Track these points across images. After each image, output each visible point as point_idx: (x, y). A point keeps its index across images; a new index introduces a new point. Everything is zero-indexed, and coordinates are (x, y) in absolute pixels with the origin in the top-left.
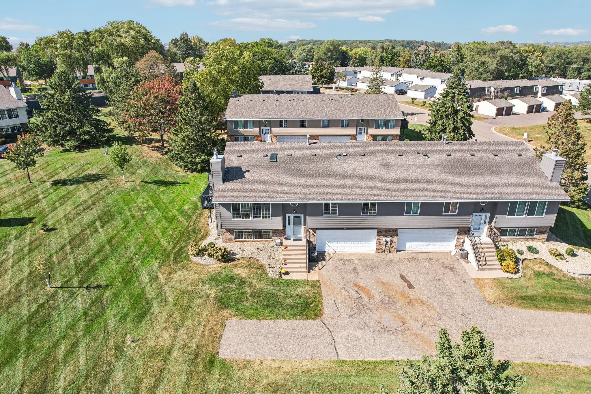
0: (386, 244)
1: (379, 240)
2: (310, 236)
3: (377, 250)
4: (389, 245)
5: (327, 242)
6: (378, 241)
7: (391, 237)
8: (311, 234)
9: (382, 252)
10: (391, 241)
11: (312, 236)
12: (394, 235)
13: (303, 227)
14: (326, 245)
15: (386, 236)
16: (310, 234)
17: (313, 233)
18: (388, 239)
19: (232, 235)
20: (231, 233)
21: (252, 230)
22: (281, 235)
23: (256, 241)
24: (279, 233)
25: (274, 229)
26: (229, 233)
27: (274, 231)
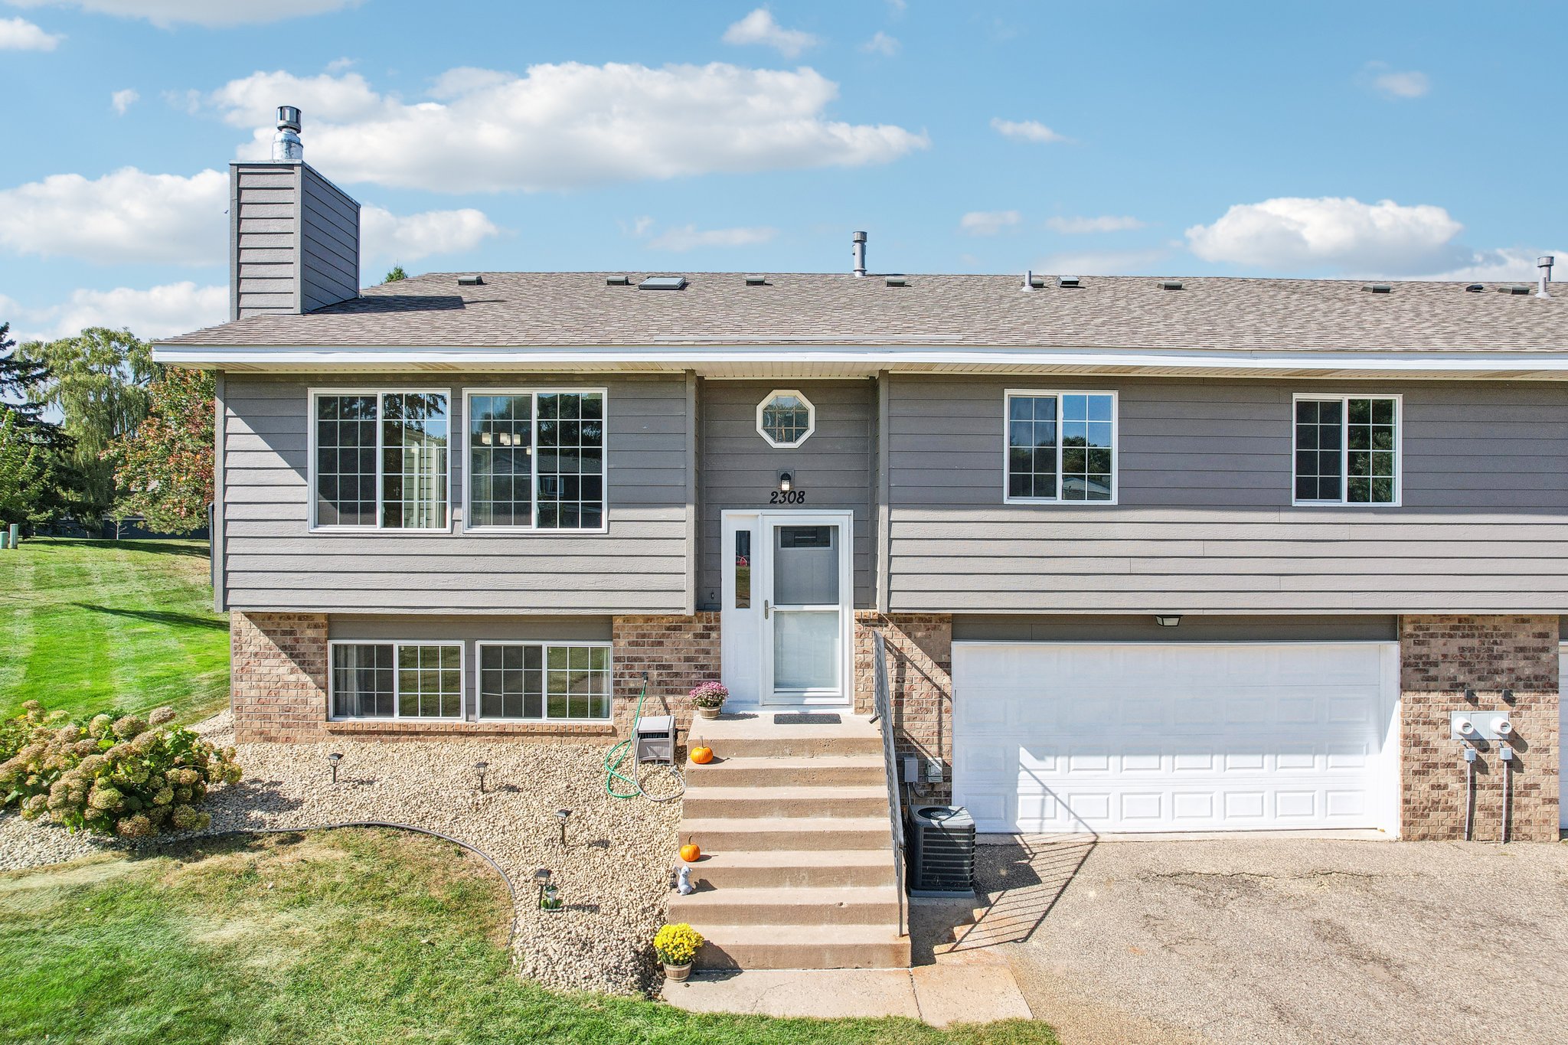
0: (1479, 766)
1: (1420, 730)
2: (900, 695)
3: (1414, 814)
4: (1498, 774)
5: (1025, 757)
6: (1411, 741)
7: (1510, 700)
8: (910, 673)
9: (1452, 833)
10: (1515, 740)
11: (919, 690)
12: (1529, 687)
13: (846, 612)
14: (1025, 784)
15: (1472, 699)
16: (900, 680)
17: (927, 664)
18: (1493, 722)
19: (315, 681)
20: (301, 664)
21: (461, 644)
22: (677, 674)
23: (487, 734)
24: (670, 667)
25: (627, 619)
26: (292, 656)
27: (630, 644)
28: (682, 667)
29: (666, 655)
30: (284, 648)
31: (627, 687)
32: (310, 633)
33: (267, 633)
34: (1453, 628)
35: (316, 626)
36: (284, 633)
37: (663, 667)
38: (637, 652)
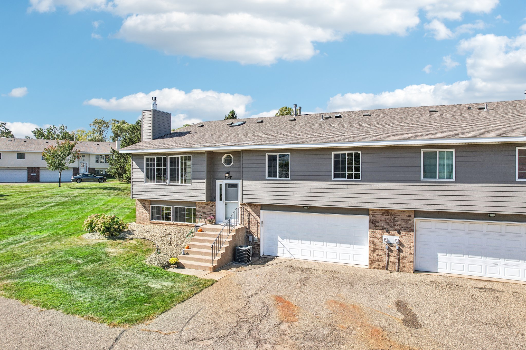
0: (390, 250)
1: (374, 239)
2: (249, 222)
3: (372, 262)
4: (396, 253)
5: (280, 239)
6: (372, 242)
7: (399, 233)
9: (382, 268)
10: (400, 243)
12: (405, 230)
13: (239, 203)
14: (279, 245)
15: (388, 232)
18: (394, 238)
19: (148, 213)
20: (146, 209)
21: (171, 206)
22: (207, 215)
23: (175, 225)
24: (206, 213)
25: (198, 203)
26: (144, 208)
27: (199, 208)
28: (208, 213)
29: (205, 210)
30: (143, 206)
31: (198, 217)
32: (147, 203)
33: (141, 203)
34: (383, 213)
35: (148, 202)
36: (144, 203)
37: (204, 213)
38: (200, 209)
